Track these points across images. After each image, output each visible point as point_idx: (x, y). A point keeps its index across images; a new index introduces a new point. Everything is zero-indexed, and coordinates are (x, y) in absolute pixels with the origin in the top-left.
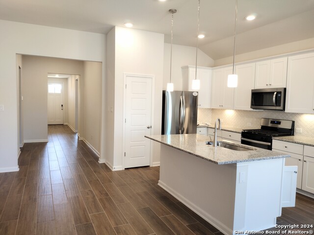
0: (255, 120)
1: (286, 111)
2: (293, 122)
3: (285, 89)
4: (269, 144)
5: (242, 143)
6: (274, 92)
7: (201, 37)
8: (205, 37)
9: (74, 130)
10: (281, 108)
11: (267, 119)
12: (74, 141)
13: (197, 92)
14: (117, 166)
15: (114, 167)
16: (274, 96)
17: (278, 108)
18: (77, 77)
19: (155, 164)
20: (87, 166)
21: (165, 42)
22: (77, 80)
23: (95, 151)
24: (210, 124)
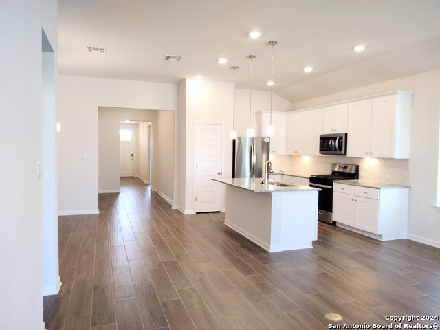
1: (348, 156)
2: (357, 167)
3: (346, 135)
4: (330, 187)
6: (337, 137)
9: (146, 182)
10: (343, 152)
11: (334, 165)
12: (147, 192)
13: (269, 138)
14: (189, 211)
15: (185, 211)
16: (337, 141)
17: (340, 152)
18: (150, 123)
20: (161, 211)
22: (150, 126)
23: (168, 200)
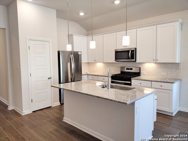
0: (116, 68)
1: (137, 62)
2: (140, 68)
3: (136, 48)
4: (130, 82)
5: (112, 83)
6: (129, 51)
7: (82, 14)
8: (84, 14)
10: (134, 60)
13: (81, 52)
14: (26, 111)
15: (23, 112)
16: (130, 53)
17: (132, 60)
19: (55, 105)
21: (57, 17)
24: (88, 73)
